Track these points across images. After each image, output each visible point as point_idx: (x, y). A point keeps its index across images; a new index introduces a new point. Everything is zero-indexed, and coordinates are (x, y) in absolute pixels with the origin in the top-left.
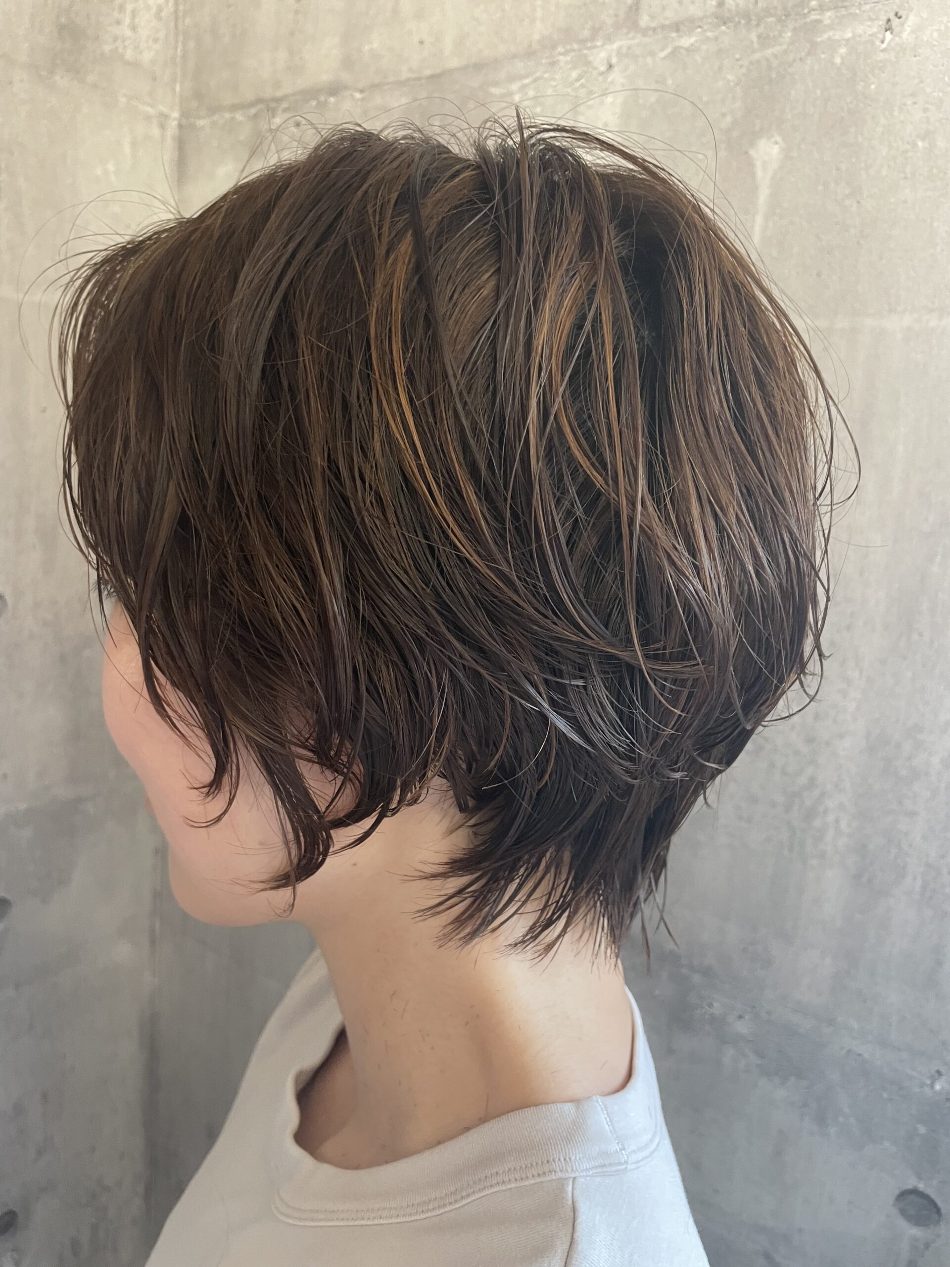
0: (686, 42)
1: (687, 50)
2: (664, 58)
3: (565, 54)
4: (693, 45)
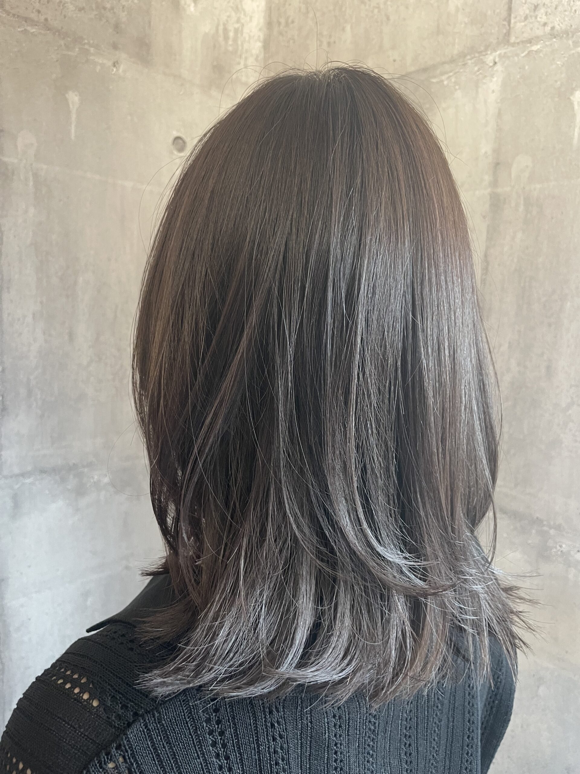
0: (535, 48)
1: (536, 51)
2: (523, 57)
3: (471, 59)
4: (539, 49)
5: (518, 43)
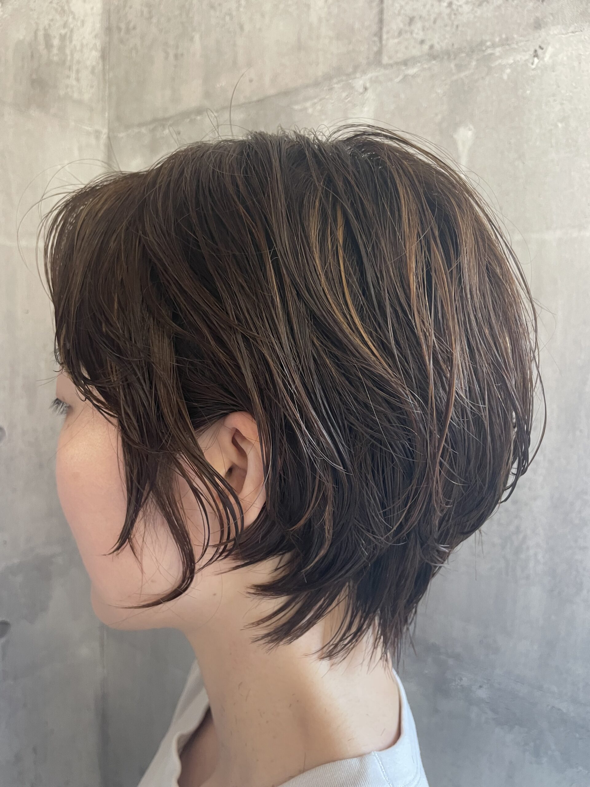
0: (412, 71)
1: (412, 76)
2: (398, 82)
4: (415, 73)
5: (391, 66)
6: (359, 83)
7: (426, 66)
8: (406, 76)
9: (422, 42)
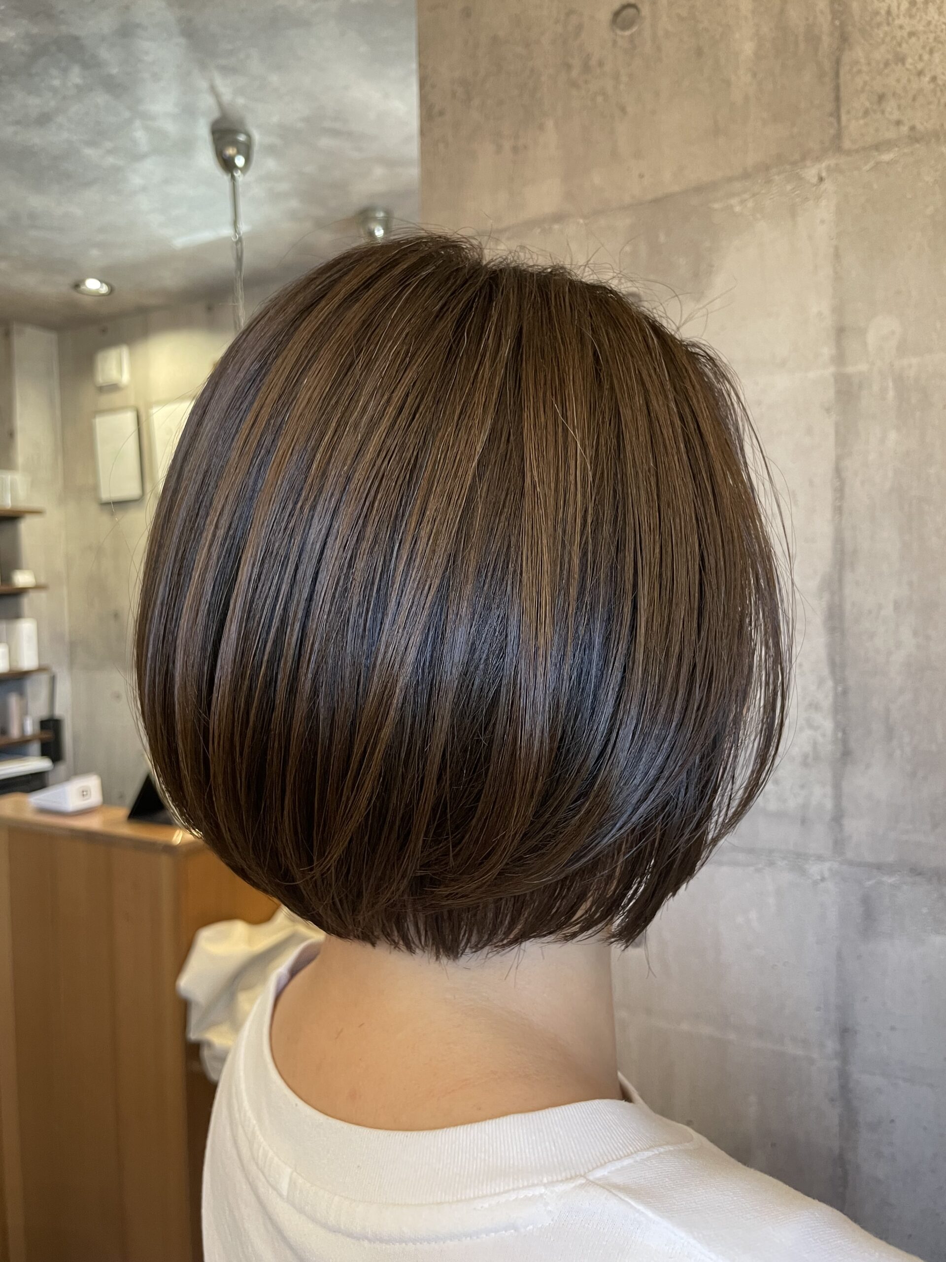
0: (886, 157)
1: (888, 163)
2: (869, 171)
3: (779, 174)
4: (892, 159)
6: (811, 173)
7: (906, 150)
8: (878, 164)
9: (898, 123)
